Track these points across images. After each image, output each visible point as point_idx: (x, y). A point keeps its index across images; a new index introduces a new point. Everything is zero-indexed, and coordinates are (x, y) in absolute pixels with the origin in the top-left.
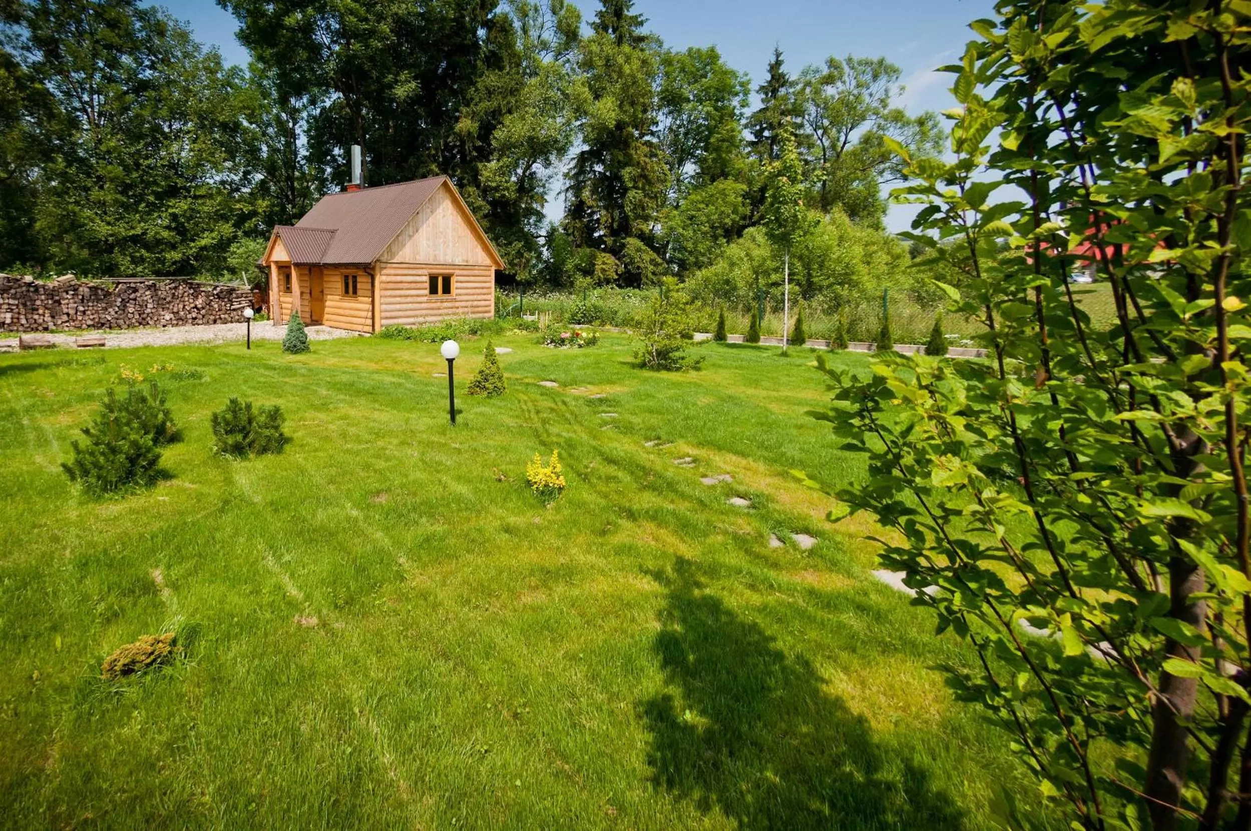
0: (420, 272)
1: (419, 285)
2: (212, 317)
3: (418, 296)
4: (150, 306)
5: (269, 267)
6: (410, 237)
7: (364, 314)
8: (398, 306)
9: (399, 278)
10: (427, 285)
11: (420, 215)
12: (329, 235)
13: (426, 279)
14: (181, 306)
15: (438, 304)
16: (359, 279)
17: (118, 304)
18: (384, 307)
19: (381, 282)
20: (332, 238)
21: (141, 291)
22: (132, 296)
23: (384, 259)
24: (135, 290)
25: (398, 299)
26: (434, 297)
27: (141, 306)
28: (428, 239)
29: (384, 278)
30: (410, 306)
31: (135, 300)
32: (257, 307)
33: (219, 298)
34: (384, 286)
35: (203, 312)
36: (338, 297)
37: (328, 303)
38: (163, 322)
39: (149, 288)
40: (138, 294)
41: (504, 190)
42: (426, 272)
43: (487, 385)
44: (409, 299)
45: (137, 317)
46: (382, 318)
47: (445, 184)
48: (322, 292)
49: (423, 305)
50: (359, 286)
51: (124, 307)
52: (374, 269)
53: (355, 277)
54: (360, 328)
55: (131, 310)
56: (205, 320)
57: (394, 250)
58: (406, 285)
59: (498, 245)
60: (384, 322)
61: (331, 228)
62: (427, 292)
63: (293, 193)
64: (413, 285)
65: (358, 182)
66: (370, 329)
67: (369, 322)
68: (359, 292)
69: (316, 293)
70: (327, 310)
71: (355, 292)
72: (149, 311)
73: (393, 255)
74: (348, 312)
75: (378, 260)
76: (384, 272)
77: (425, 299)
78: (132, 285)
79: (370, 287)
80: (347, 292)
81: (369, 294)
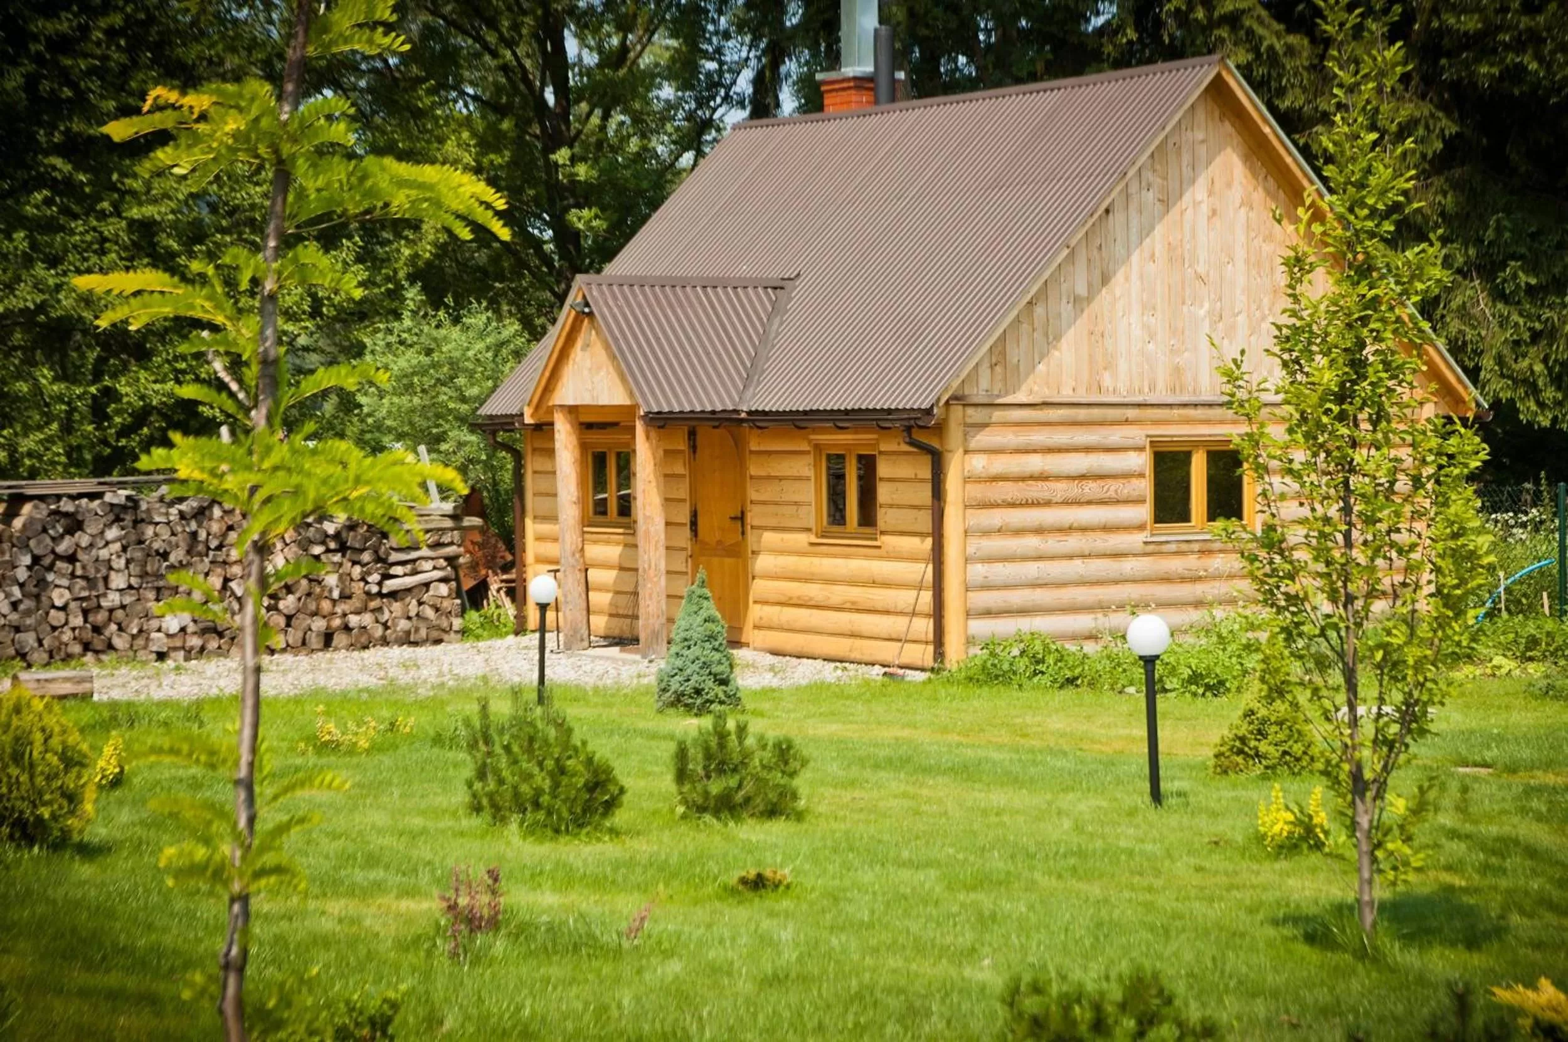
0: (1115, 435)
1: (1113, 488)
2: (319, 624)
3: (1107, 528)
4: (118, 581)
5: (544, 429)
6: (1079, 303)
7: (904, 598)
8: (1032, 570)
9: (1035, 463)
10: (1145, 487)
11: (1117, 219)
12: (762, 300)
13: (1142, 461)
14: (216, 582)
15: (1192, 562)
16: (884, 469)
17: (22, 574)
18: (978, 571)
19: (967, 480)
20: (776, 309)
21: (92, 528)
22: (63, 547)
23: (978, 393)
24: (75, 524)
25: (1032, 543)
26: (1173, 532)
27: (90, 582)
28: (1148, 308)
29: (978, 463)
30: (1077, 568)
31: (72, 559)
32: (468, 584)
33: (343, 548)
34: (977, 491)
35: (288, 603)
36: (802, 539)
37: (763, 563)
38: (159, 641)
39: (117, 513)
40: (85, 540)
41: (1519, 46)
42: (1138, 434)
43: (1263, 747)
44: (1074, 542)
45: (78, 621)
46: (968, 614)
47: (1218, 90)
48: (741, 518)
49: (1129, 566)
50: (884, 493)
51: (38, 588)
52: (940, 429)
53: (868, 465)
54: (888, 651)
55: (59, 597)
56: (294, 636)
57: (1015, 354)
58: (1061, 489)
59: (1499, 295)
60: (981, 627)
61: (774, 274)
62: (1144, 512)
63: (562, 90)
64: (1091, 489)
65: (868, 68)
66: (924, 654)
67: (924, 627)
68: (885, 518)
69: (713, 525)
70: (759, 587)
71: (868, 517)
72: (112, 599)
73: (1013, 377)
74: (839, 594)
75: (957, 399)
76: (982, 439)
77: (1136, 540)
78: (67, 506)
79: (925, 494)
80: (837, 514)
81: (925, 521)
